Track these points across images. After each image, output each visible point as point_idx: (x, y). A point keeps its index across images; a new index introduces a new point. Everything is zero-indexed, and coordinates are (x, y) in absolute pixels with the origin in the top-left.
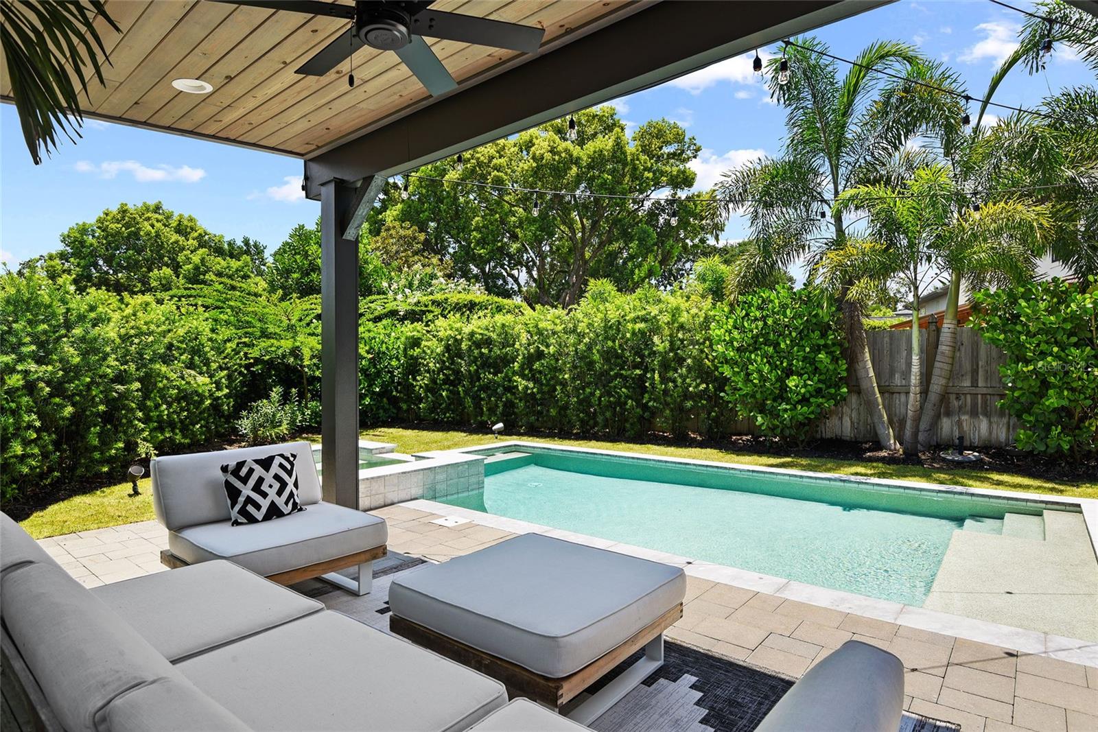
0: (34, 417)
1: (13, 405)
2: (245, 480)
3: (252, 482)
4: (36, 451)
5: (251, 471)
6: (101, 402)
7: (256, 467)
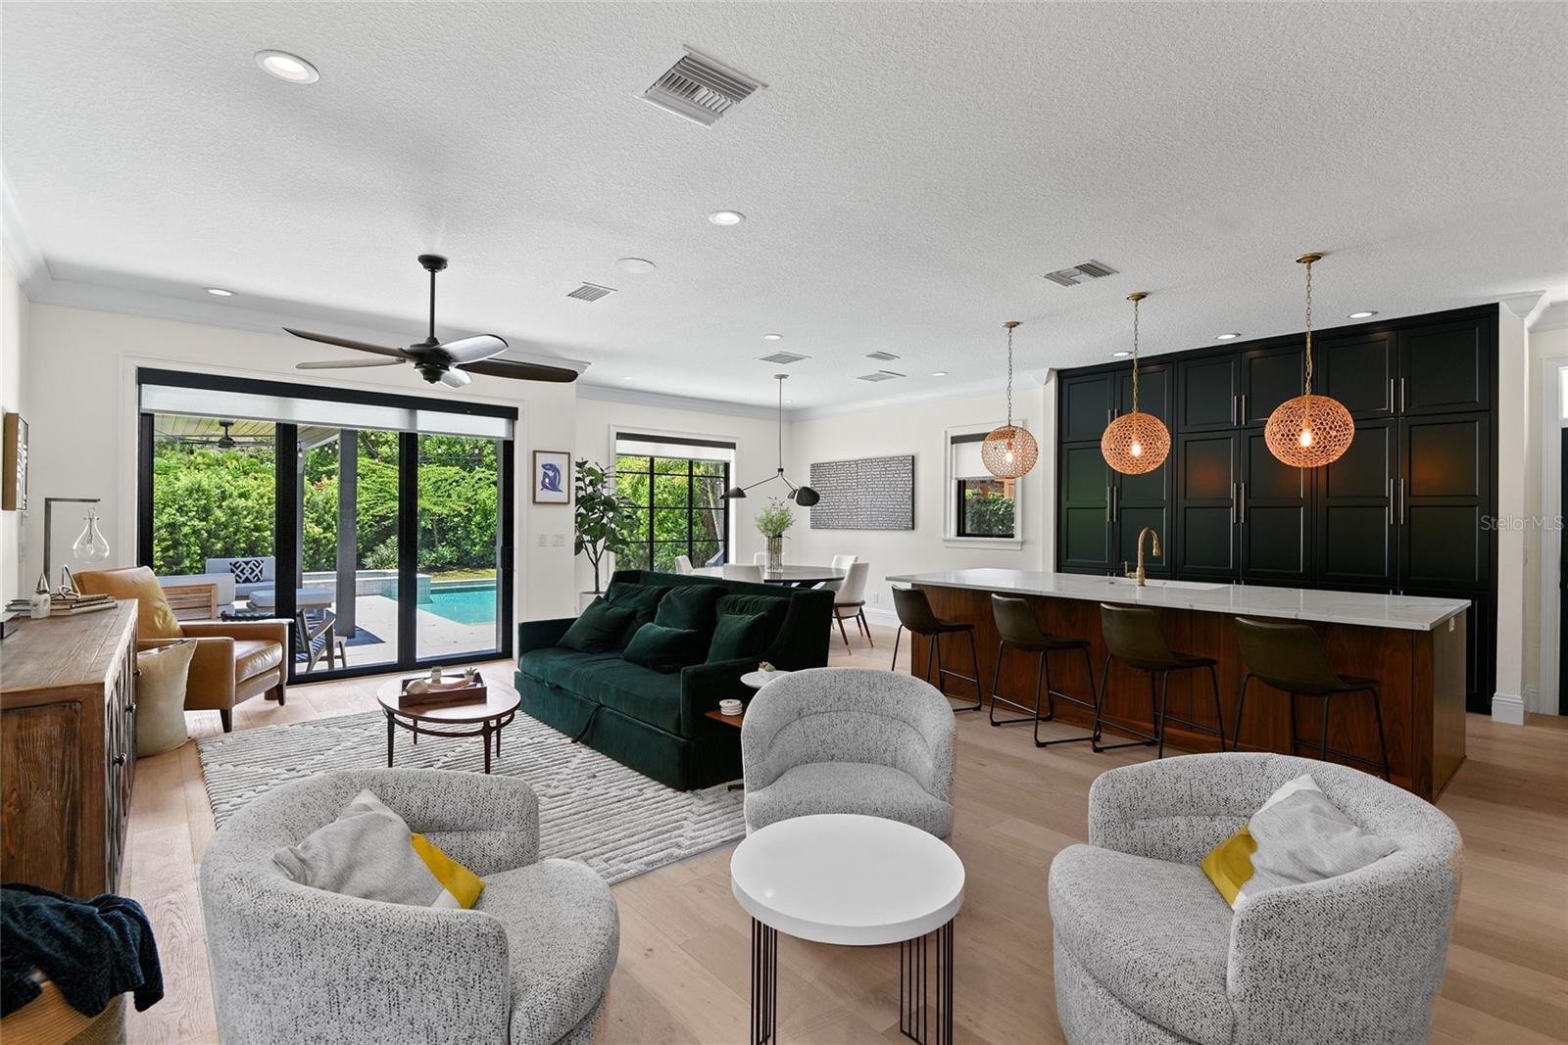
5: (240, 565)
7: (245, 564)
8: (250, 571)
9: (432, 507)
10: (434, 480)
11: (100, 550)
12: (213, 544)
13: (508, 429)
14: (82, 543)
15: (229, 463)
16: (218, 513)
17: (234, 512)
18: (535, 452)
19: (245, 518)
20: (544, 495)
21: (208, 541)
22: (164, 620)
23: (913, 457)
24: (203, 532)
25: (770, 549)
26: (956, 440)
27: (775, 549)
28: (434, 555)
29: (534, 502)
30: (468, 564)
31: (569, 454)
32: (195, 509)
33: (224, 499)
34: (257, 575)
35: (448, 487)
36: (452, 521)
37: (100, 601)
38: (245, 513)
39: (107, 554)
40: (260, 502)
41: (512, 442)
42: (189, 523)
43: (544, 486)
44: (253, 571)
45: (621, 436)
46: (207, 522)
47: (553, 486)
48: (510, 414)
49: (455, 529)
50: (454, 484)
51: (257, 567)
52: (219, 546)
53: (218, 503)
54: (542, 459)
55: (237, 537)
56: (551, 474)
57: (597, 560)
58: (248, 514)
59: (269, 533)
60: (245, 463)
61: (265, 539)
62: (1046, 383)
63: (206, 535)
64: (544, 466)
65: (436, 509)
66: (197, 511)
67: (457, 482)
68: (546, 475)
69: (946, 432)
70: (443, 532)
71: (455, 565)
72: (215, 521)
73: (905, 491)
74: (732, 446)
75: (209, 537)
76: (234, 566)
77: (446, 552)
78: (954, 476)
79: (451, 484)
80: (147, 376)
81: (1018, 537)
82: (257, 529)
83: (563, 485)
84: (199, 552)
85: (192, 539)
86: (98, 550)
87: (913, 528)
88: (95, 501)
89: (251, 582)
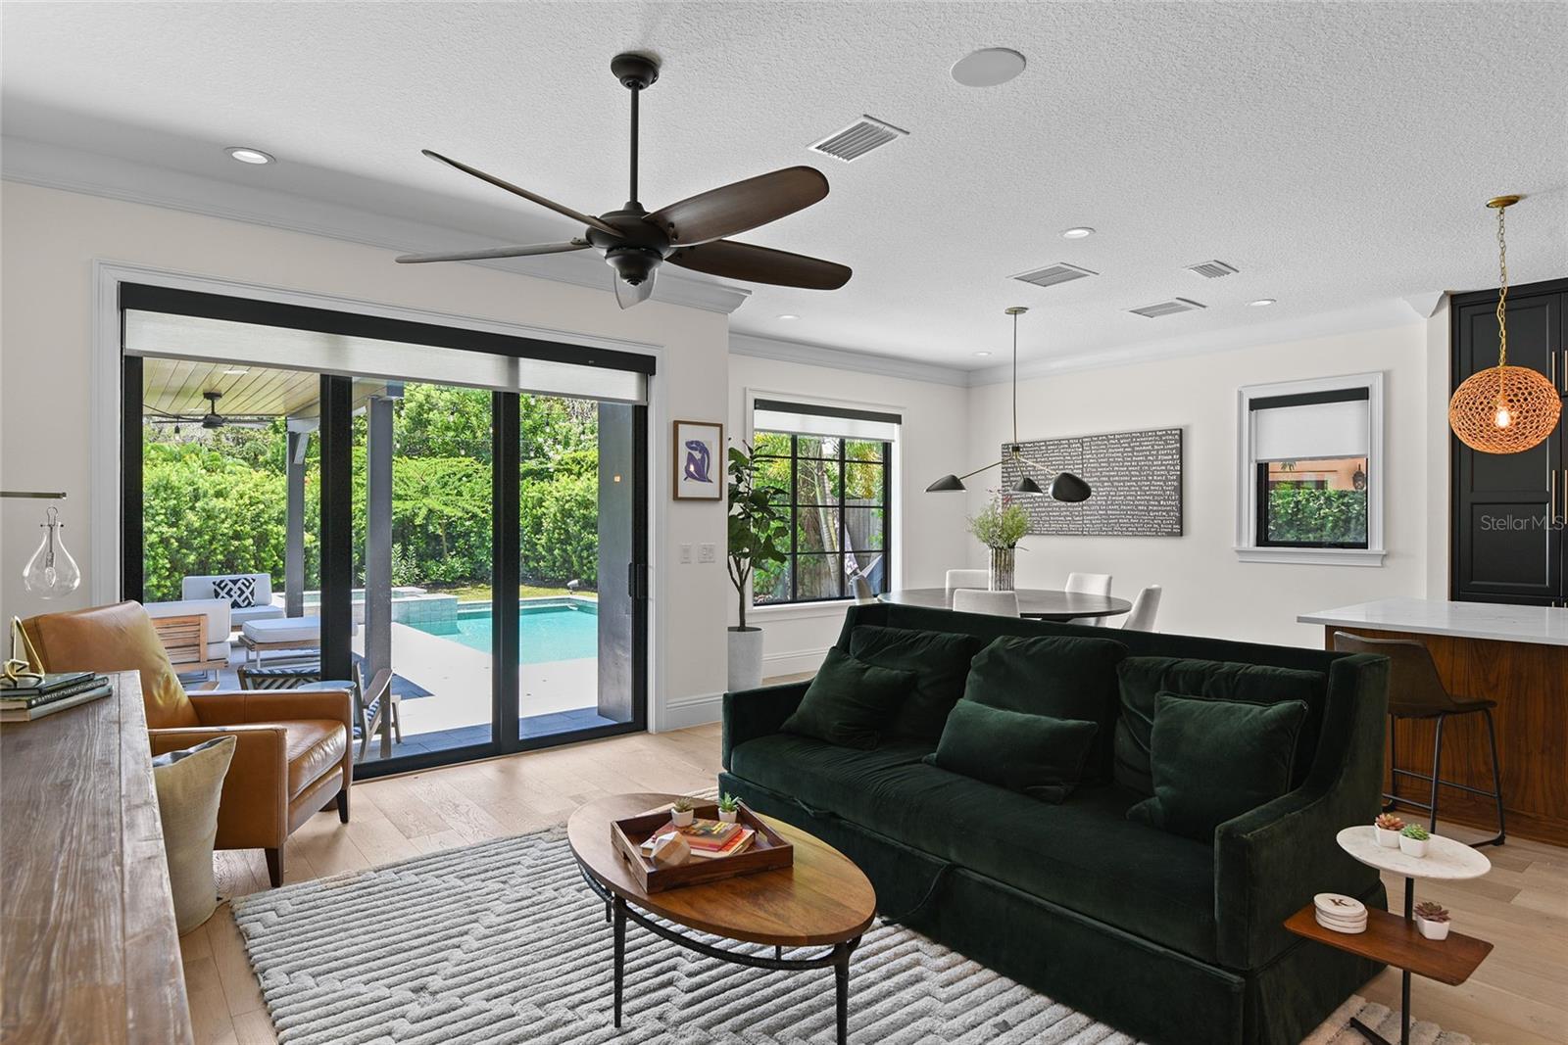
0: (167, 561)
1: (153, 553)
2: (222, 589)
3: (226, 590)
4: (168, 583)
5: (226, 585)
6: (221, 553)
7: (230, 583)
8: (239, 592)
9: (443, 507)
10: (440, 474)
11: (65, 577)
12: (185, 555)
13: (640, 390)
14: (37, 565)
15: (188, 457)
16: (191, 516)
17: (209, 515)
18: (676, 424)
19: (223, 522)
20: (688, 488)
21: (178, 551)
22: (167, 689)
23: (1181, 430)
24: (173, 540)
25: (996, 565)
26: (1257, 404)
27: (1004, 565)
28: (443, 567)
29: (676, 498)
30: (482, 578)
31: (721, 426)
32: (163, 511)
33: (196, 498)
34: (247, 598)
35: (457, 484)
36: (463, 525)
37: (80, 688)
38: (223, 516)
39: (77, 583)
40: (241, 502)
41: (645, 409)
42: (155, 530)
43: (689, 475)
44: (243, 592)
45: (761, 405)
46: (177, 527)
47: (701, 475)
48: (643, 366)
49: (466, 534)
50: (464, 479)
51: (248, 588)
52: (192, 558)
53: (191, 504)
54: (687, 434)
55: (213, 547)
56: (697, 455)
57: (743, 582)
58: (227, 517)
59: (251, 541)
60: (205, 458)
61: (246, 549)
62: (1433, 314)
63: (176, 544)
64: (689, 444)
65: (448, 511)
66: (165, 514)
67: (468, 476)
68: (691, 459)
69: (1240, 394)
70: (452, 538)
71: (467, 579)
72: (187, 526)
73: (1167, 480)
74: (896, 419)
75: (180, 547)
76: (219, 585)
77: (456, 563)
78: (1253, 458)
79: (460, 480)
80: (135, 297)
81: (1376, 546)
82: (237, 536)
83: (713, 473)
84: (168, 566)
85: (160, 550)
86: (62, 577)
87: (1181, 535)
88: (57, 496)
89: (240, 607)
